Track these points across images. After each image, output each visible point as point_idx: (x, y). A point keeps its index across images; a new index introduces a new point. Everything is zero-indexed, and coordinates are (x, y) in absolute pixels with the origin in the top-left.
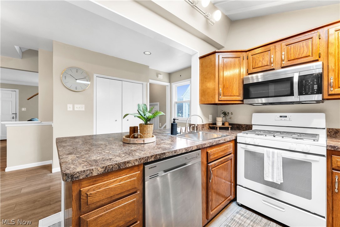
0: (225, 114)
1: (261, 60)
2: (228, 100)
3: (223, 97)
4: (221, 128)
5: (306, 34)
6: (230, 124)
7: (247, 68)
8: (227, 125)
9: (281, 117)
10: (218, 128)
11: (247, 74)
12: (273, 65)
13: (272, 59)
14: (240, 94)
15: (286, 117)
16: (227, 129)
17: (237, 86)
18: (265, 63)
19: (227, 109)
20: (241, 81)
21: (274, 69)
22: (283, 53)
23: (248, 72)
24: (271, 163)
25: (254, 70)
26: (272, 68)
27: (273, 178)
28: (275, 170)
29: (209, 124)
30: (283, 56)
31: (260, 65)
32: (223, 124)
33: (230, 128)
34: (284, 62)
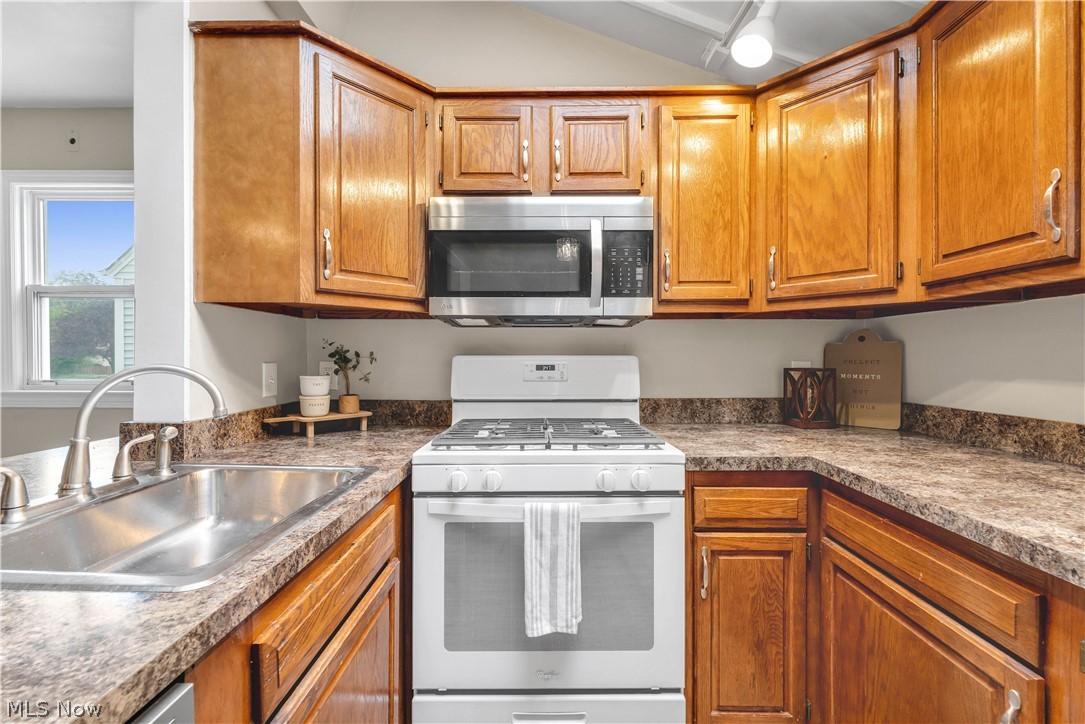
0: (342, 360)
1: (490, 146)
2: (364, 291)
3: (338, 276)
4: (323, 428)
5: (614, 101)
6: (364, 405)
7: (439, 169)
8: (351, 409)
9: (539, 368)
10: (311, 430)
11: (440, 191)
12: (526, 177)
13: (525, 155)
14: (412, 271)
15: (552, 368)
16: (351, 426)
17: (404, 236)
18: (502, 164)
19: (351, 335)
20: (418, 216)
21: (528, 193)
22: (557, 143)
23: (441, 185)
24: (546, 560)
25: (463, 179)
26: (525, 188)
27: (553, 617)
28: (561, 581)
29: (262, 413)
30: (557, 154)
31: (486, 166)
32: (335, 406)
33: (364, 424)
34: (558, 176)
